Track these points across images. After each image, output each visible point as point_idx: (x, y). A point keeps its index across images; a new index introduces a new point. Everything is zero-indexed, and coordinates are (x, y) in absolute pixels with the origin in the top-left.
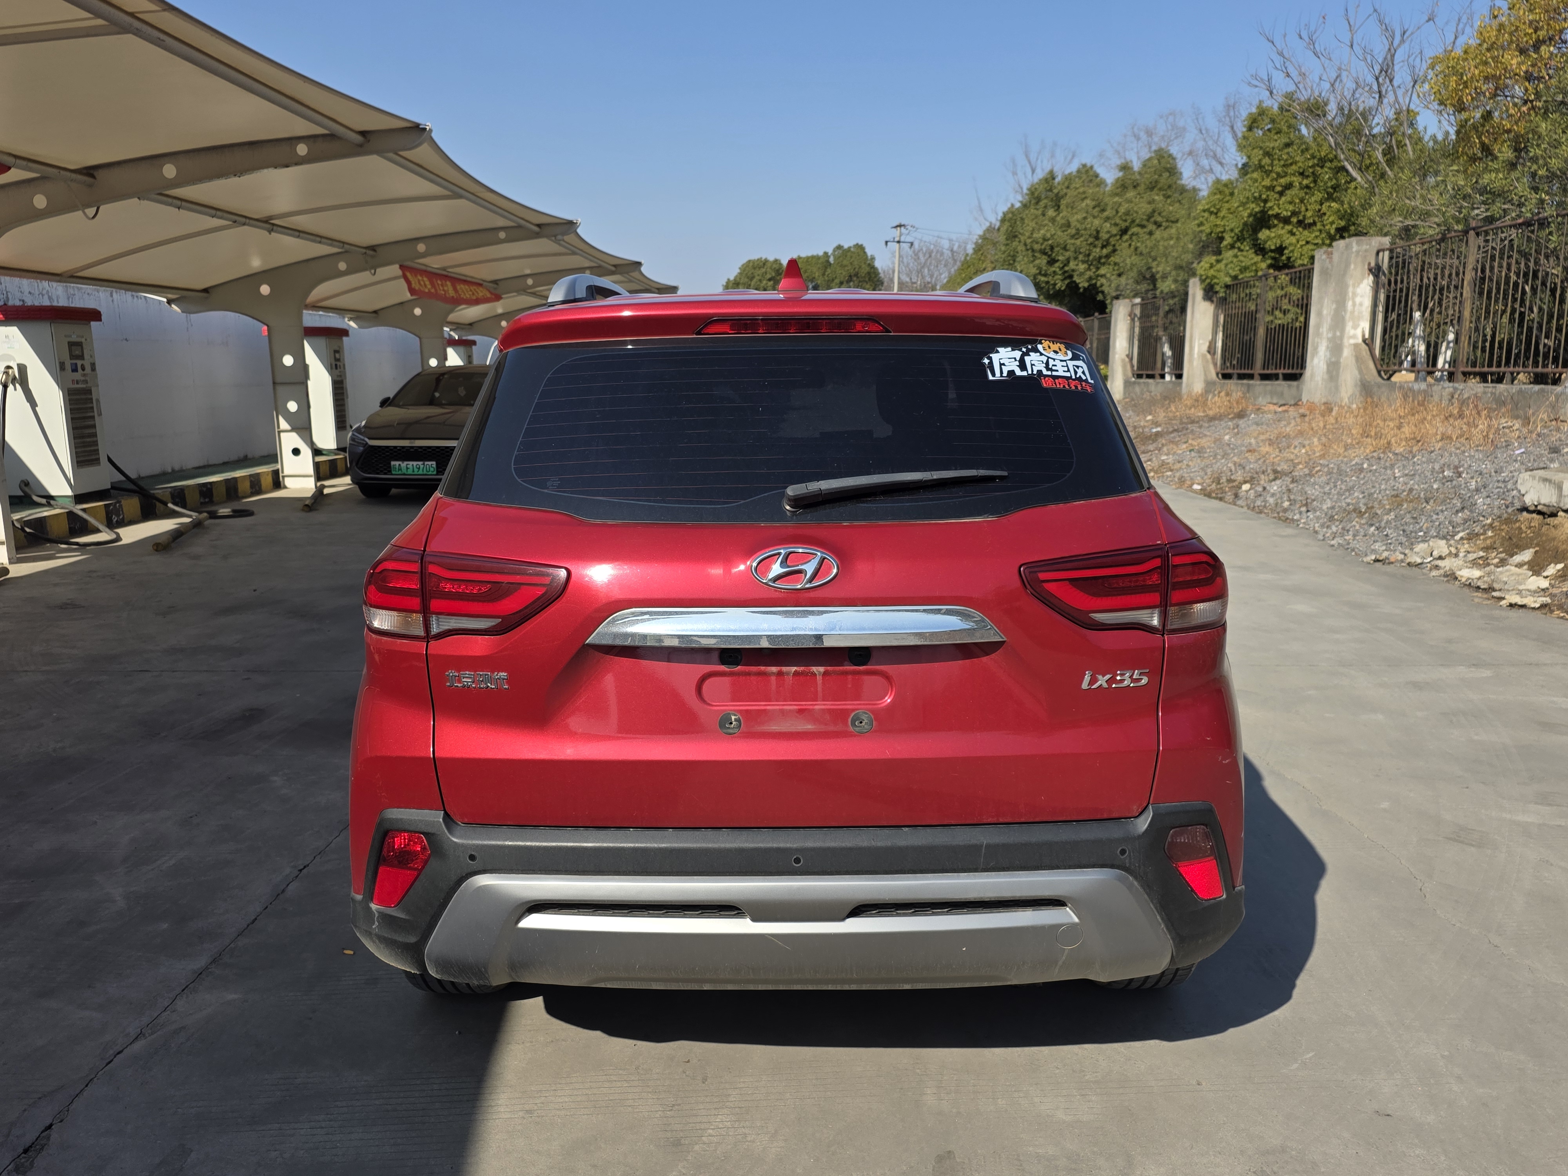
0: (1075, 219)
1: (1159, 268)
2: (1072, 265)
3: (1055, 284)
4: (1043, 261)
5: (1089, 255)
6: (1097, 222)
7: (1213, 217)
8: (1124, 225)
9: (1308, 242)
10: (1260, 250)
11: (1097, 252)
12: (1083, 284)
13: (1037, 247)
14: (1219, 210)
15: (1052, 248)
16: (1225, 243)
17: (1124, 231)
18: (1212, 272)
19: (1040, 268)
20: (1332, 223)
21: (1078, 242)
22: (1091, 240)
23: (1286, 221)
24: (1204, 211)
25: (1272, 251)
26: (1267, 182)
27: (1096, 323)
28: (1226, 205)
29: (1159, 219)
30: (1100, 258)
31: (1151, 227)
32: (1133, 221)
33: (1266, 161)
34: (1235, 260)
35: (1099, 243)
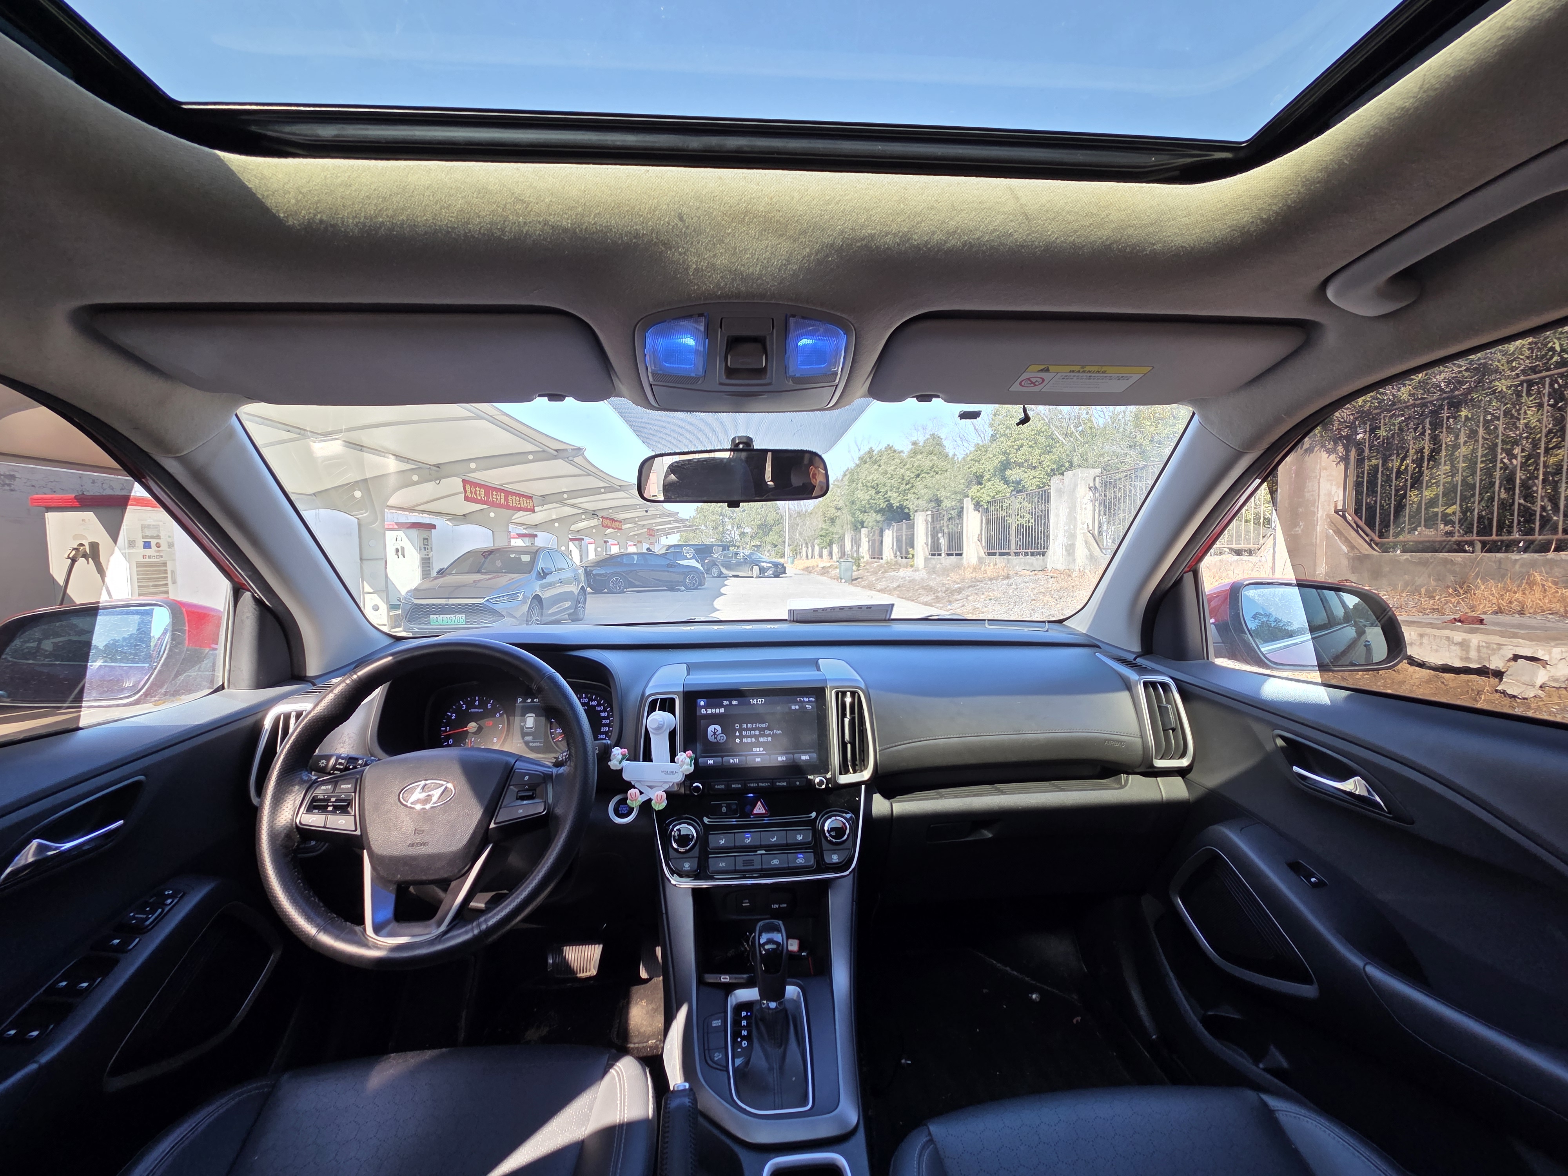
0: (890, 469)
1: (942, 494)
2: (889, 494)
3: (880, 505)
4: (873, 492)
5: (899, 489)
6: (902, 471)
7: (977, 464)
8: (917, 473)
9: (1034, 477)
10: (1007, 482)
11: (903, 487)
12: (896, 505)
13: (869, 484)
14: (980, 460)
15: (877, 485)
16: (985, 478)
17: (918, 476)
18: (978, 494)
19: (871, 496)
20: (1048, 466)
21: (893, 481)
22: (899, 481)
23: (1020, 465)
24: (972, 460)
25: (1013, 482)
26: (1009, 443)
27: (904, 526)
28: (984, 458)
29: (937, 469)
30: (905, 490)
31: (932, 473)
32: (922, 471)
33: (1008, 431)
34: (992, 487)
35: (904, 482)
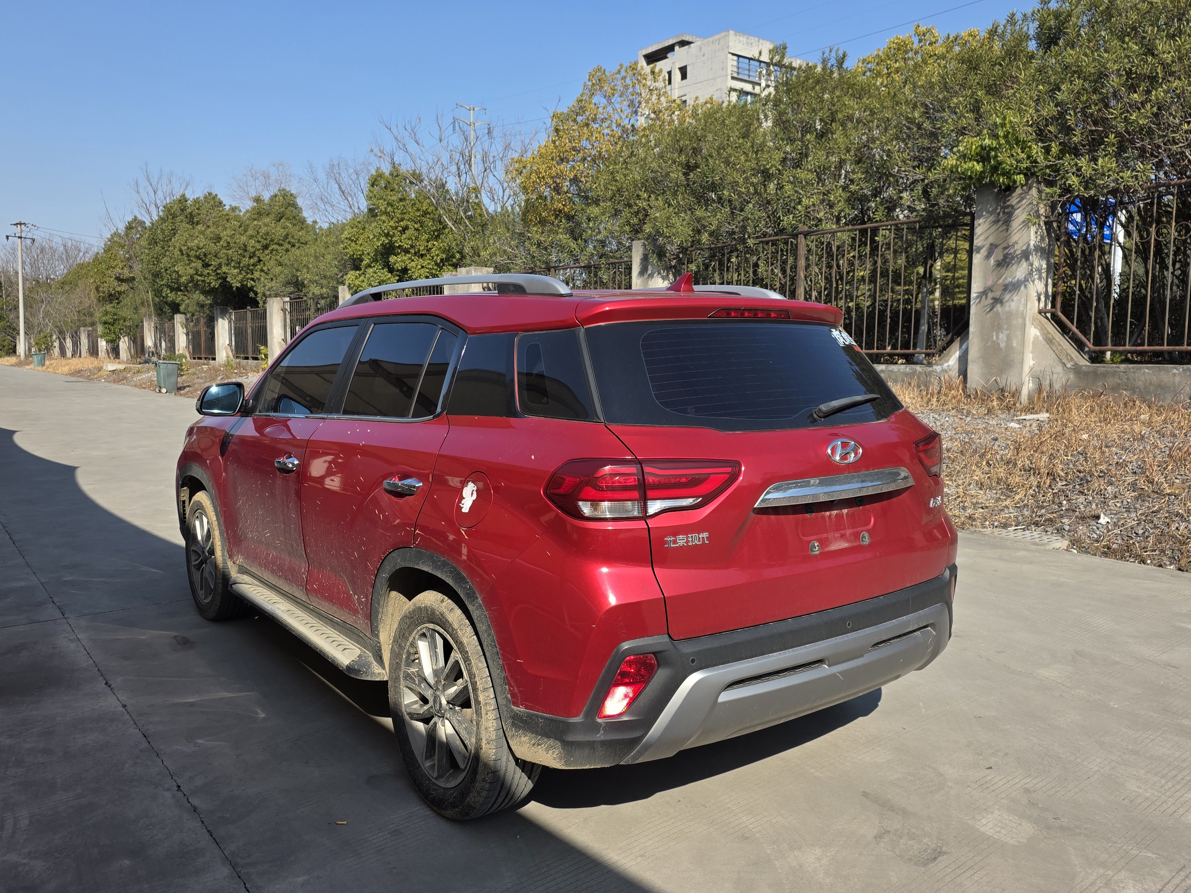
0: (225, 235)
1: (304, 276)
2: (224, 269)
3: (210, 283)
4: (199, 264)
5: (239, 263)
6: (244, 238)
7: (353, 244)
8: (265, 242)
9: (423, 267)
10: (391, 270)
11: (245, 261)
12: (236, 284)
13: (192, 253)
14: (357, 239)
15: (205, 255)
16: (364, 263)
17: (266, 247)
18: (357, 282)
19: (197, 270)
20: (438, 255)
21: (230, 252)
22: (240, 252)
23: (407, 251)
24: (346, 238)
25: (398, 271)
26: (392, 223)
27: (249, 315)
28: (362, 237)
29: (293, 240)
30: (249, 265)
31: (287, 246)
32: (272, 240)
33: (389, 209)
34: (375, 275)
35: (247, 254)
